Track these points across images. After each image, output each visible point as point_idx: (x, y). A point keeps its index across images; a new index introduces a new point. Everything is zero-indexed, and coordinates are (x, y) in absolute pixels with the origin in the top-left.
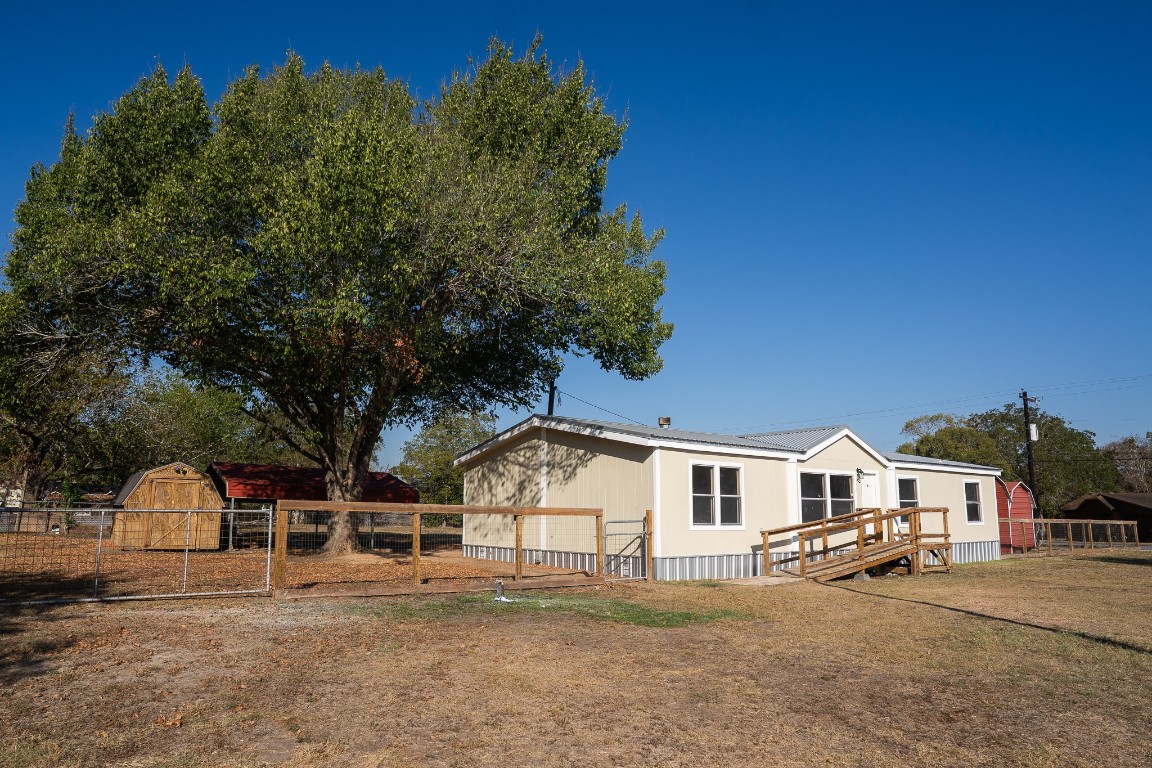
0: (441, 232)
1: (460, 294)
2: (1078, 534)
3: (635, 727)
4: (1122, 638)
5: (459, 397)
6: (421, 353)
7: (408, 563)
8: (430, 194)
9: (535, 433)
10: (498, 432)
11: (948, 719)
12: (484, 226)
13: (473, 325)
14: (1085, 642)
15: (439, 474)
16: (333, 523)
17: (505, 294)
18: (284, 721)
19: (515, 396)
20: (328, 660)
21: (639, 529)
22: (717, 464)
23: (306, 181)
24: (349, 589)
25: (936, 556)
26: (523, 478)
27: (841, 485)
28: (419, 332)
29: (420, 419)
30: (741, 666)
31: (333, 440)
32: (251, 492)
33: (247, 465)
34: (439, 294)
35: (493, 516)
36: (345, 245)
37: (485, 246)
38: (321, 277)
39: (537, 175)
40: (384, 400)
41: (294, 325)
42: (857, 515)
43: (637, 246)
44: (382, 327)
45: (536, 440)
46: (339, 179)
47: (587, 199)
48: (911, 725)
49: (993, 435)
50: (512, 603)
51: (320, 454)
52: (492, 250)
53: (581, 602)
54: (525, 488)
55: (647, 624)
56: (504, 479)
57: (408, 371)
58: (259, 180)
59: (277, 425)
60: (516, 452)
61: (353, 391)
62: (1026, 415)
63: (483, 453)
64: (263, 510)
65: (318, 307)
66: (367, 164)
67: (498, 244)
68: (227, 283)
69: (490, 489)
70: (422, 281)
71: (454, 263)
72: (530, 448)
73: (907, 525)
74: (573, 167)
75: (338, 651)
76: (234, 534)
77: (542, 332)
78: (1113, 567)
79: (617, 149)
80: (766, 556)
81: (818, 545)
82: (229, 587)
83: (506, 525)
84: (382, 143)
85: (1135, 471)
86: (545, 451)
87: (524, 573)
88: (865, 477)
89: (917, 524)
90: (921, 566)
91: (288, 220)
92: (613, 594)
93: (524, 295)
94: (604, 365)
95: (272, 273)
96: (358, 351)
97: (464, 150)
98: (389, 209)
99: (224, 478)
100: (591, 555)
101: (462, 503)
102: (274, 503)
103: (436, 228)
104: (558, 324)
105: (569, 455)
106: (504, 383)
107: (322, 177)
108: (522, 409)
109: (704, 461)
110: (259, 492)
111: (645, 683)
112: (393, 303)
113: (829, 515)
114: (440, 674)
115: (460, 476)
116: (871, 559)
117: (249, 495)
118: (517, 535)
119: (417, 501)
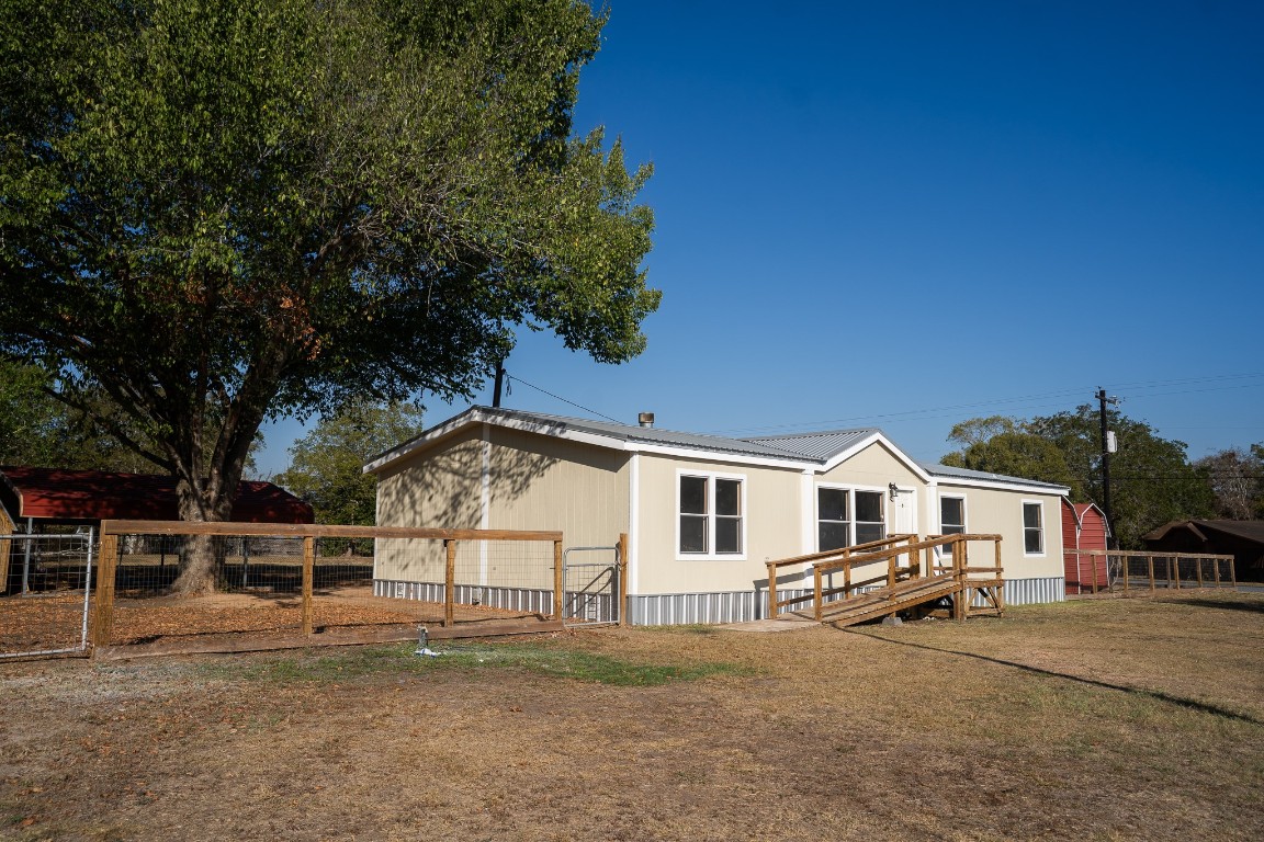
0: (347, 152)
1: (374, 239)
2: (1161, 571)
3: (596, 818)
4: (1211, 700)
5: (372, 381)
6: (319, 318)
7: (295, 606)
8: (331, 96)
9: (474, 430)
10: (424, 429)
11: (993, 800)
12: (409, 147)
13: (393, 283)
14: (1163, 704)
15: (343, 484)
16: (186, 551)
17: (437, 243)
18: (99, 835)
19: (449, 381)
20: (173, 743)
21: (609, 558)
22: (713, 475)
23: (143, 61)
24: (209, 643)
25: (985, 595)
26: (458, 490)
27: (869, 505)
28: (315, 289)
29: (316, 409)
30: (736, 736)
31: (189, 437)
32: (61, 509)
33: (55, 471)
34: (343, 238)
35: (415, 540)
36: (206, 161)
37: (411, 175)
38: (170, 205)
39: (484, 80)
40: (265, 383)
41: (129, 271)
42: (887, 543)
43: (616, 184)
44: (263, 281)
45: (474, 441)
46: (194, 64)
47: (550, 118)
48: (947, 808)
49: (1061, 445)
50: (439, 657)
51: (169, 455)
52: (419, 182)
53: (532, 655)
54: (460, 503)
55: (616, 682)
56: (432, 492)
57: (300, 343)
58: (66, 53)
59: (103, 414)
60: (449, 455)
61: (218, 368)
62: (1103, 420)
63: (402, 456)
64: (79, 534)
65: (164, 247)
66: (238, 44)
67: (428, 172)
68: (18, 204)
69: (413, 504)
70: (320, 219)
71: (367, 196)
72: (468, 450)
73: (950, 556)
74: (533, 72)
75: (189, 731)
76: (32, 569)
77: (487, 296)
78: (1202, 612)
79: (593, 51)
80: (773, 594)
81: (838, 580)
82: (22, 647)
83: (433, 553)
84: (260, 15)
85: (1236, 494)
86: (489, 454)
87: (457, 617)
88: (899, 494)
89: (963, 555)
90: (966, 608)
91: (115, 116)
92: (574, 643)
93: (462, 245)
94: (569, 343)
95: (92, 194)
96: (227, 313)
97: (381, 36)
98: (272, 114)
99: (16, 489)
100: (547, 593)
101: (374, 523)
102: (97, 525)
103: (341, 146)
104: (508, 285)
105: (519, 460)
106: (434, 363)
107: (169, 57)
108: (458, 398)
109: (696, 471)
110: (74, 509)
111: (613, 760)
112: (278, 249)
113: (853, 543)
114: (337, 756)
115: (371, 487)
116: (905, 598)
117: (57, 514)
118: (448, 566)
119: (311, 521)
